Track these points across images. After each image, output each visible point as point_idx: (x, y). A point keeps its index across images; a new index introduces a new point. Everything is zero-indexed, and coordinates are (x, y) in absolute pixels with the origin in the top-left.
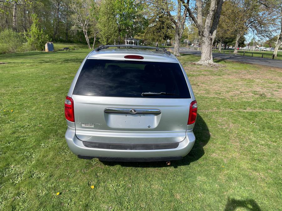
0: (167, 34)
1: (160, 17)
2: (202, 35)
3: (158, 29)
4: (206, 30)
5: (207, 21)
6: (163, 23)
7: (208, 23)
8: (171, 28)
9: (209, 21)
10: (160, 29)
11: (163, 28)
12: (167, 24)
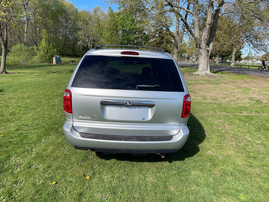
0: (167, 48)
1: (159, 33)
2: (199, 47)
3: (158, 44)
4: (203, 42)
5: (204, 34)
6: (163, 38)
7: (204, 36)
8: (170, 43)
9: (205, 34)
10: (160, 44)
11: (163, 43)
12: (166, 39)
